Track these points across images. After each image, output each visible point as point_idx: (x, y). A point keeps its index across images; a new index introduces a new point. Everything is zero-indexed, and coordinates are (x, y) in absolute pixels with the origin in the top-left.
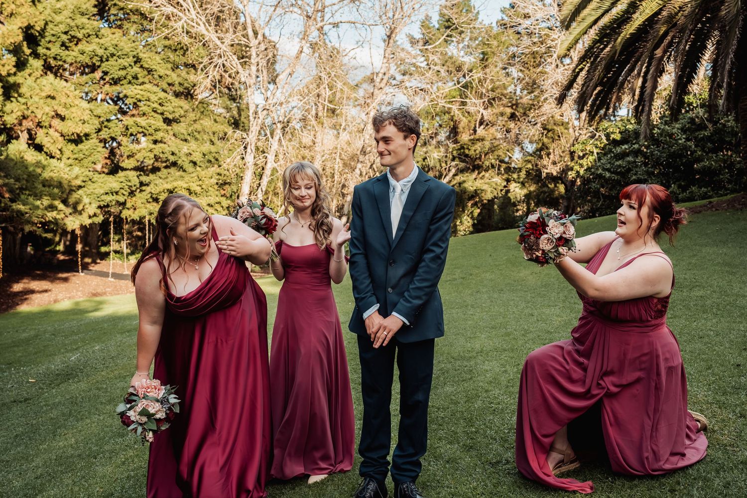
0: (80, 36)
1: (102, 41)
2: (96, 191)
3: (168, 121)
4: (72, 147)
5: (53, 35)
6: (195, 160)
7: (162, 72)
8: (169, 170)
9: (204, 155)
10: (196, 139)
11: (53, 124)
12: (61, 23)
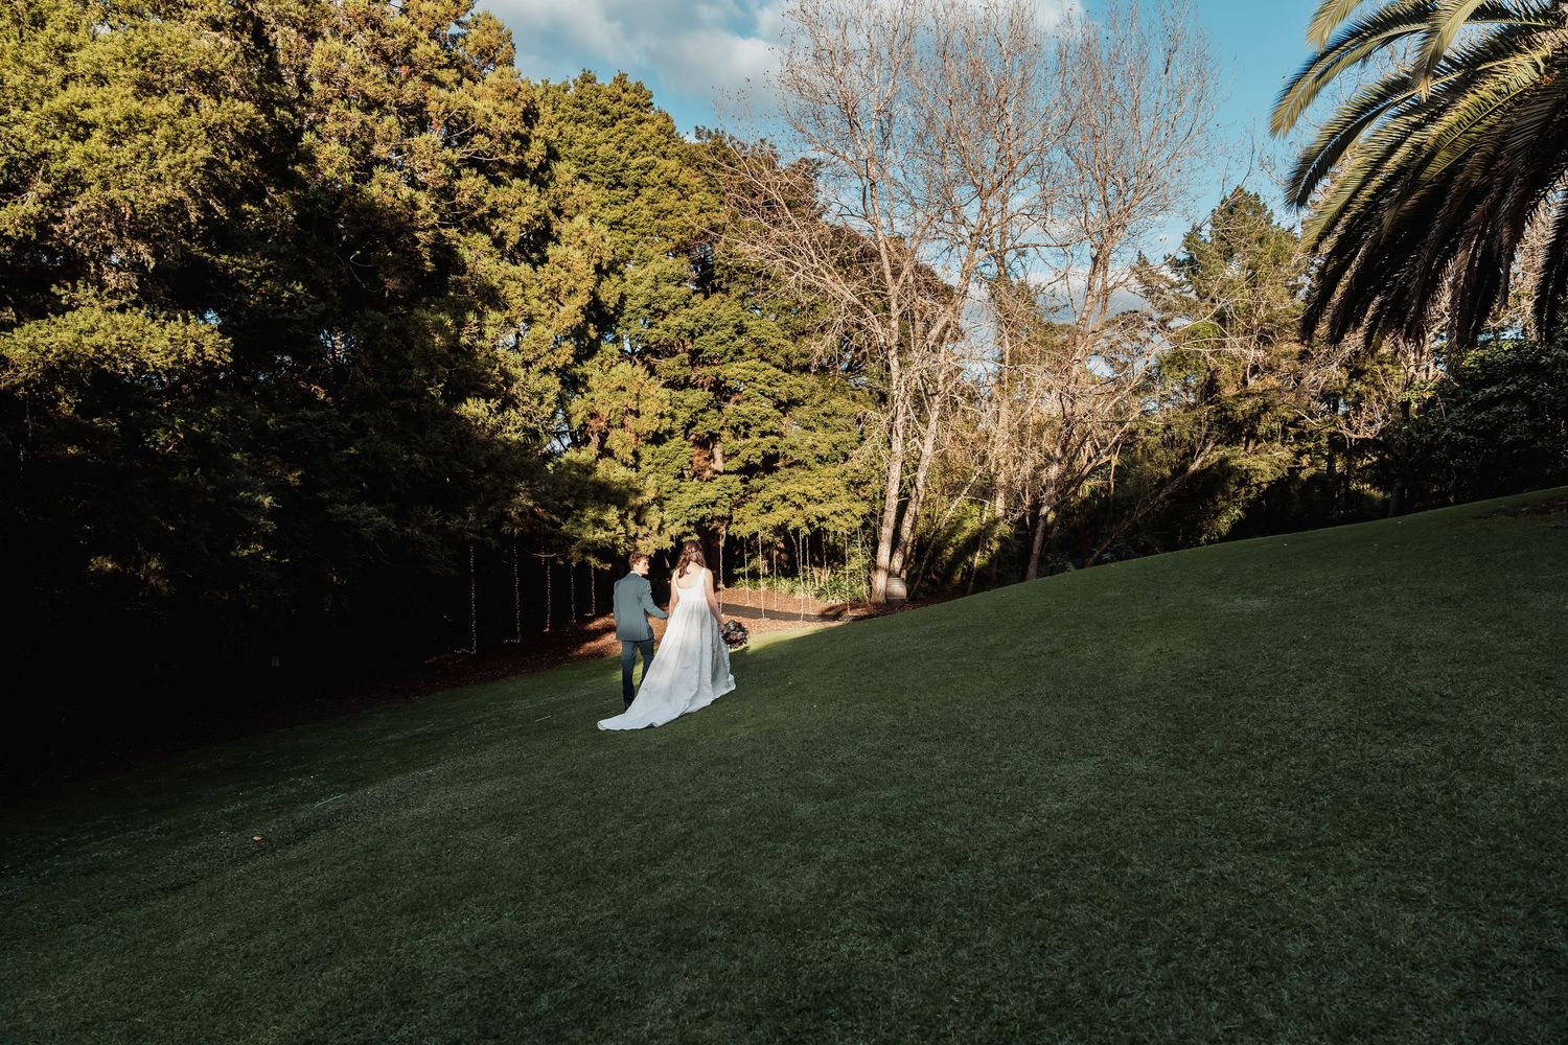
0: (665, 307)
1: (691, 312)
2: (684, 504)
3: (778, 405)
4: (651, 449)
5: (633, 311)
6: (821, 453)
7: (774, 342)
8: (791, 470)
9: (835, 446)
10: (826, 426)
11: (626, 422)
12: (641, 295)
